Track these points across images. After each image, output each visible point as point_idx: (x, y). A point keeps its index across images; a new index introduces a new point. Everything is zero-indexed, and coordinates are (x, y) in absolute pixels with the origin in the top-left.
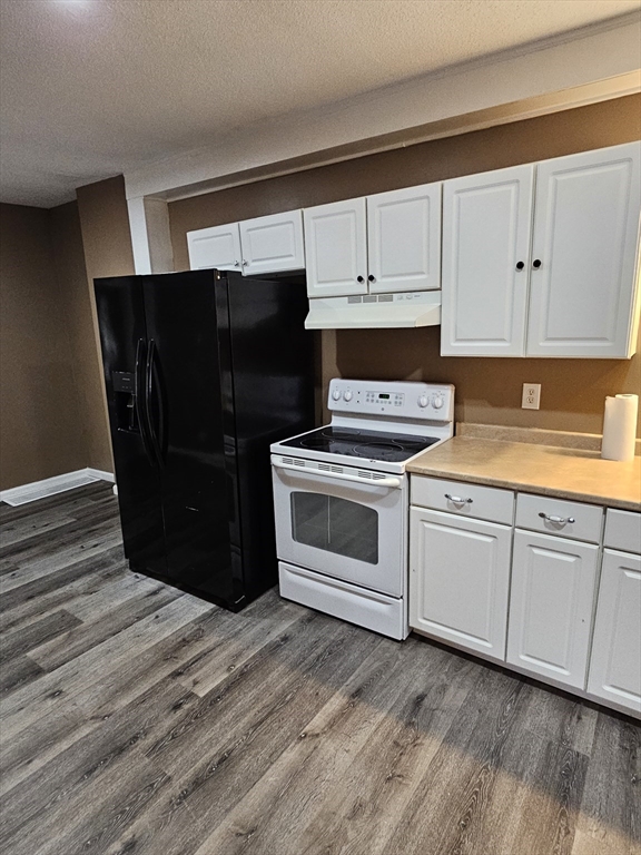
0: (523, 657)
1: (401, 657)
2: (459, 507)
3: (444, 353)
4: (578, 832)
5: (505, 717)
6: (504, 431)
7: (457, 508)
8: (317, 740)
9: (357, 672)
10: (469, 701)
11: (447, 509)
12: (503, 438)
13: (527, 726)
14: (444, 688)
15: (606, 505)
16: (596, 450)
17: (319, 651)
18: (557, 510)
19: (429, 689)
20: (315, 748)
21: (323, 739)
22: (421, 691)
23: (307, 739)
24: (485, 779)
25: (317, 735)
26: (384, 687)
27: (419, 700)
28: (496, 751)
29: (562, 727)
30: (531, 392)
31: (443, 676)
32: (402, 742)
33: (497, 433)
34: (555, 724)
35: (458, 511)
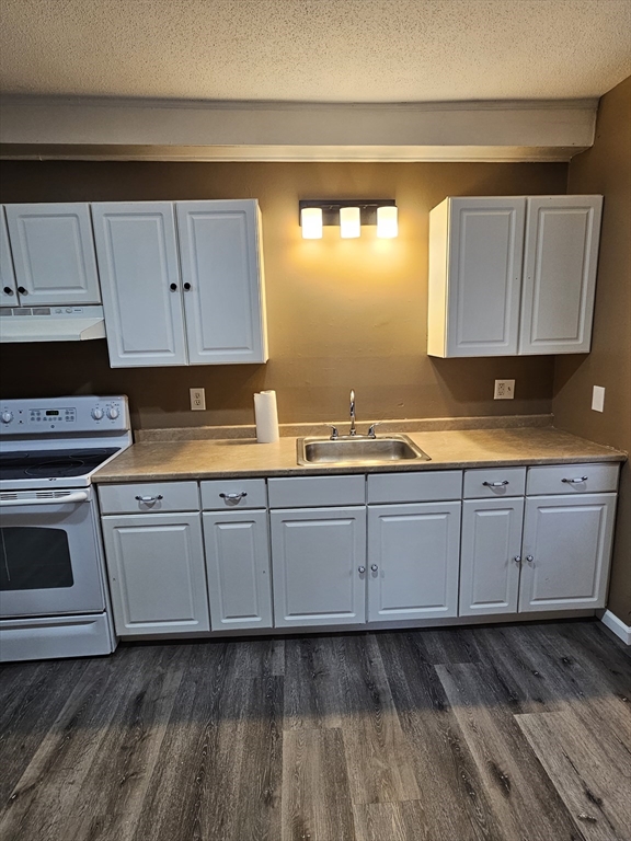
0: (224, 621)
1: (113, 669)
2: (151, 506)
3: (114, 364)
4: (285, 733)
5: (218, 677)
6: (179, 432)
7: (148, 507)
8: (33, 791)
9: (67, 703)
10: (185, 679)
11: (139, 510)
12: (179, 439)
13: (237, 675)
14: (161, 678)
15: (266, 476)
16: (252, 437)
17: (15, 703)
18: (233, 489)
19: (147, 686)
20: (32, 801)
21: (40, 787)
22: (139, 690)
23: (21, 797)
24: (211, 733)
25: (33, 787)
26: (101, 703)
27: (140, 698)
28: (216, 707)
29: (262, 663)
30: (198, 396)
31: (159, 668)
32: (129, 745)
33: (174, 434)
34: (256, 663)
35: (151, 510)
